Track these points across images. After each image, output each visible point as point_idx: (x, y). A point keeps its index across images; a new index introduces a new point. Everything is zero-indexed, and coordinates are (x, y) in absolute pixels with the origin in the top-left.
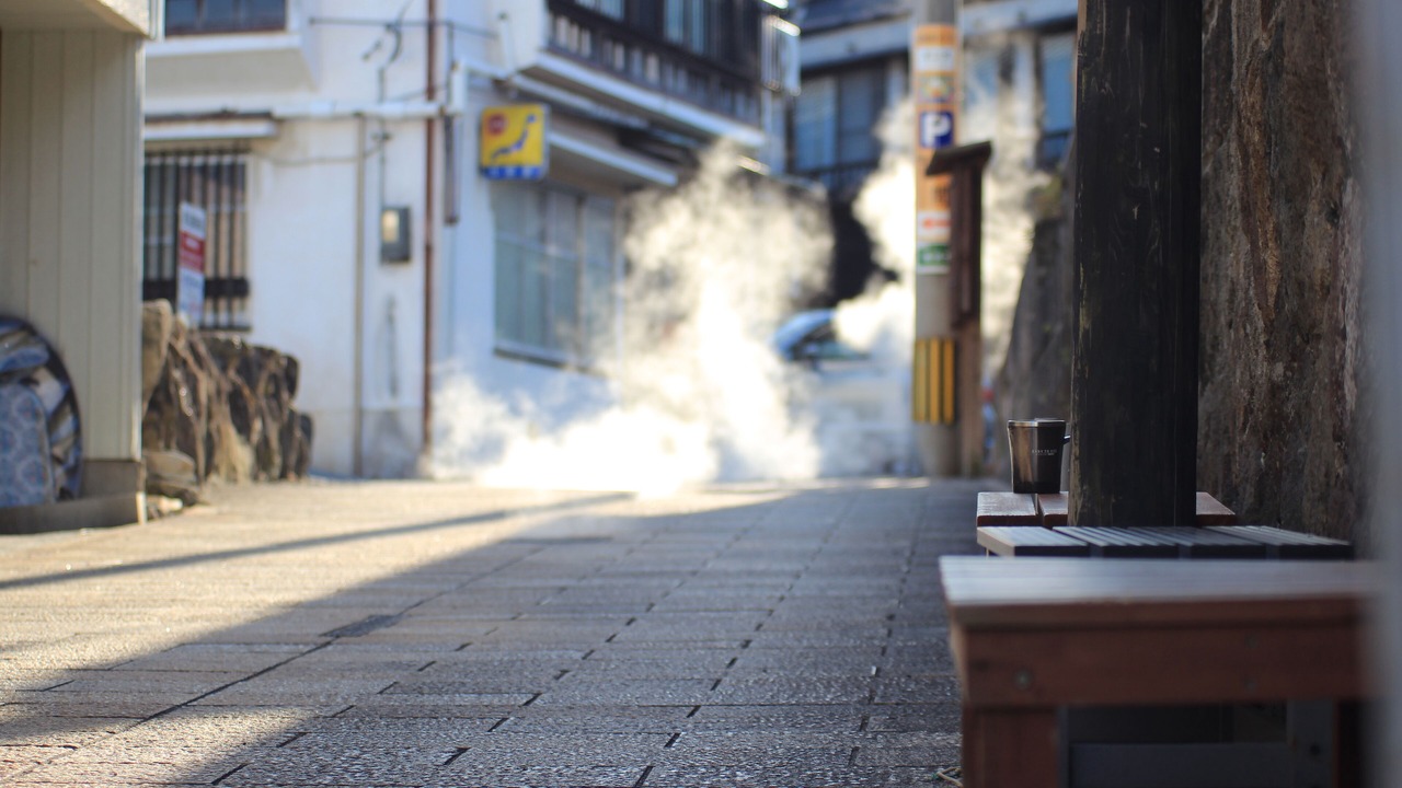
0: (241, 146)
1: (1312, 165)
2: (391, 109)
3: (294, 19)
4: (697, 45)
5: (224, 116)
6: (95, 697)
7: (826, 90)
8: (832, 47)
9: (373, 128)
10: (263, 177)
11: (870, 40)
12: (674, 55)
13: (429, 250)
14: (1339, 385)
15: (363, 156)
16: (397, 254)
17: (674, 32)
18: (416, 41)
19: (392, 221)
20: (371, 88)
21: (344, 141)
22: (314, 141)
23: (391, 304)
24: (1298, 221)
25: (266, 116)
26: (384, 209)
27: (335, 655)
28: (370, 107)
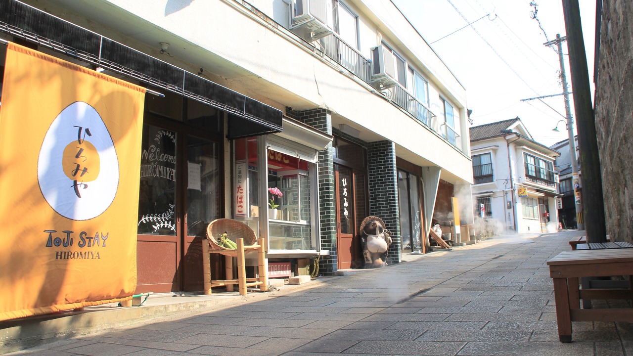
0: (489, 196)
1: (620, 186)
2: (507, 190)
3: (494, 180)
4: (546, 178)
5: (487, 192)
6: (458, 270)
7: (564, 182)
8: (564, 177)
9: (505, 192)
10: (492, 200)
11: (569, 176)
12: (543, 180)
13: (513, 206)
14: (627, 219)
15: (504, 196)
16: (509, 207)
17: (542, 177)
18: (509, 181)
19: (508, 203)
20: (504, 187)
21: (502, 194)
22: (498, 195)
23: (509, 213)
24: (619, 194)
25: (492, 192)
26: (508, 202)
27: (492, 262)
28: (505, 190)
